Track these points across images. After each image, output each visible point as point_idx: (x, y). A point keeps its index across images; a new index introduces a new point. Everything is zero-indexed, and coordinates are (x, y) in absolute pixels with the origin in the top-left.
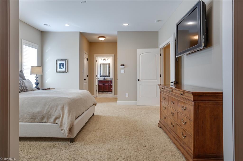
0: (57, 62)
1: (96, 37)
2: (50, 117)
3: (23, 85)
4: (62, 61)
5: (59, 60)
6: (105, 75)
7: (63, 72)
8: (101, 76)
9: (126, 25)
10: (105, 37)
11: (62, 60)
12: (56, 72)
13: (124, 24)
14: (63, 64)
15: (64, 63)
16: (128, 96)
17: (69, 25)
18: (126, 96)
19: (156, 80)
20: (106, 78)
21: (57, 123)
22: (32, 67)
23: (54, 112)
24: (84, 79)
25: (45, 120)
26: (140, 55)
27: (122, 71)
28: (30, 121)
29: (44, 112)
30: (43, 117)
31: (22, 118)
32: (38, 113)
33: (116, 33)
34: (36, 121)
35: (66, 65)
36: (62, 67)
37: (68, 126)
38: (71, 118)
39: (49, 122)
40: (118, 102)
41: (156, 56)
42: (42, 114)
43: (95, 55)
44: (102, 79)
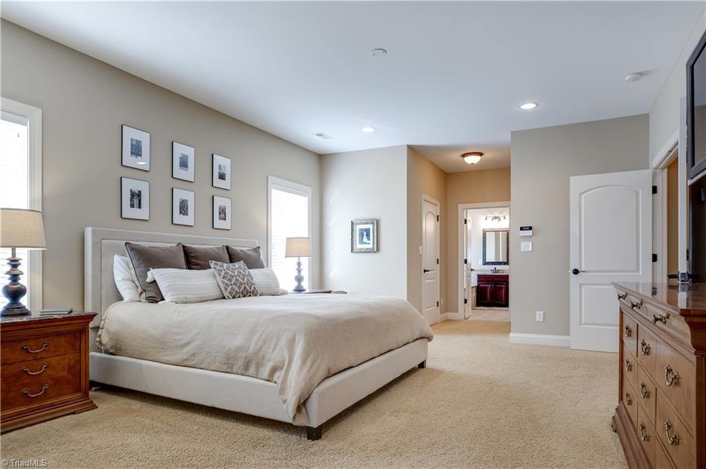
0: (355, 227)
1: (456, 156)
2: (263, 363)
3: (243, 280)
4: (366, 223)
5: (359, 222)
6: (501, 261)
7: (367, 251)
8: (485, 263)
9: (529, 106)
10: (481, 154)
11: (365, 221)
12: (352, 252)
13: (525, 104)
14: (368, 231)
15: (369, 229)
16: (542, 320)
17: (373, 130)
18: (537, 320)
19: (637, 270)
20: (498, 267)
21: (275, 382)
22: (288, 239)
23: (270, 351)
24: (425, 271)
25: (252, 370)
26: (580, 194)
27: (527, 246)
28: (223, 370)
29: (249, 349)
30: (248, 362)
31: (207, 360)
32: (239, 349)
33: (506, 138)
34: (234, 370)
35: (373, 233)
36: (365, 239)
37: (295, 393)
38: (309, 371)
39: (259, 376)
40: (511, 334)
41: (637, 194)
42: (244, 354)
43: (460, 206)
44: (488, 270)
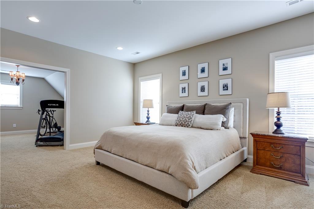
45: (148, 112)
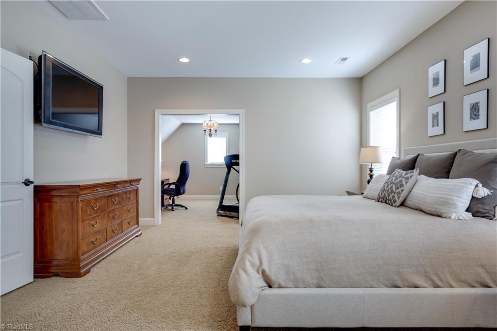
45: (371, 171)
